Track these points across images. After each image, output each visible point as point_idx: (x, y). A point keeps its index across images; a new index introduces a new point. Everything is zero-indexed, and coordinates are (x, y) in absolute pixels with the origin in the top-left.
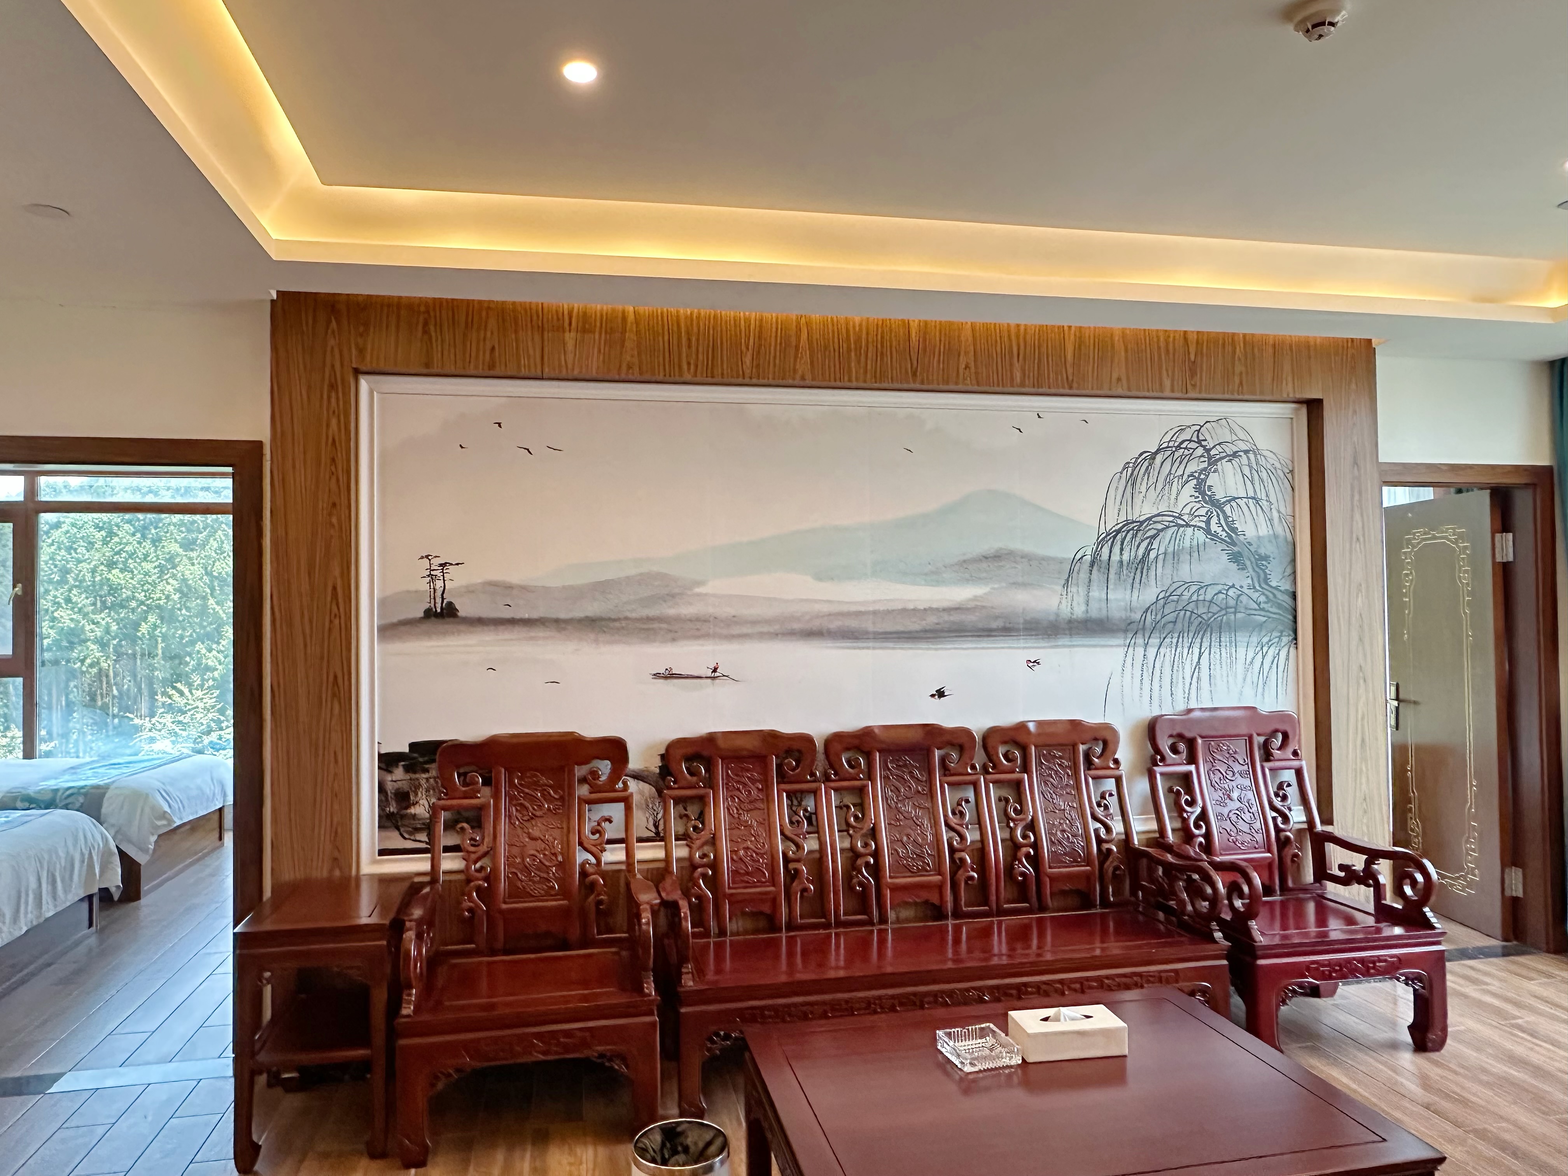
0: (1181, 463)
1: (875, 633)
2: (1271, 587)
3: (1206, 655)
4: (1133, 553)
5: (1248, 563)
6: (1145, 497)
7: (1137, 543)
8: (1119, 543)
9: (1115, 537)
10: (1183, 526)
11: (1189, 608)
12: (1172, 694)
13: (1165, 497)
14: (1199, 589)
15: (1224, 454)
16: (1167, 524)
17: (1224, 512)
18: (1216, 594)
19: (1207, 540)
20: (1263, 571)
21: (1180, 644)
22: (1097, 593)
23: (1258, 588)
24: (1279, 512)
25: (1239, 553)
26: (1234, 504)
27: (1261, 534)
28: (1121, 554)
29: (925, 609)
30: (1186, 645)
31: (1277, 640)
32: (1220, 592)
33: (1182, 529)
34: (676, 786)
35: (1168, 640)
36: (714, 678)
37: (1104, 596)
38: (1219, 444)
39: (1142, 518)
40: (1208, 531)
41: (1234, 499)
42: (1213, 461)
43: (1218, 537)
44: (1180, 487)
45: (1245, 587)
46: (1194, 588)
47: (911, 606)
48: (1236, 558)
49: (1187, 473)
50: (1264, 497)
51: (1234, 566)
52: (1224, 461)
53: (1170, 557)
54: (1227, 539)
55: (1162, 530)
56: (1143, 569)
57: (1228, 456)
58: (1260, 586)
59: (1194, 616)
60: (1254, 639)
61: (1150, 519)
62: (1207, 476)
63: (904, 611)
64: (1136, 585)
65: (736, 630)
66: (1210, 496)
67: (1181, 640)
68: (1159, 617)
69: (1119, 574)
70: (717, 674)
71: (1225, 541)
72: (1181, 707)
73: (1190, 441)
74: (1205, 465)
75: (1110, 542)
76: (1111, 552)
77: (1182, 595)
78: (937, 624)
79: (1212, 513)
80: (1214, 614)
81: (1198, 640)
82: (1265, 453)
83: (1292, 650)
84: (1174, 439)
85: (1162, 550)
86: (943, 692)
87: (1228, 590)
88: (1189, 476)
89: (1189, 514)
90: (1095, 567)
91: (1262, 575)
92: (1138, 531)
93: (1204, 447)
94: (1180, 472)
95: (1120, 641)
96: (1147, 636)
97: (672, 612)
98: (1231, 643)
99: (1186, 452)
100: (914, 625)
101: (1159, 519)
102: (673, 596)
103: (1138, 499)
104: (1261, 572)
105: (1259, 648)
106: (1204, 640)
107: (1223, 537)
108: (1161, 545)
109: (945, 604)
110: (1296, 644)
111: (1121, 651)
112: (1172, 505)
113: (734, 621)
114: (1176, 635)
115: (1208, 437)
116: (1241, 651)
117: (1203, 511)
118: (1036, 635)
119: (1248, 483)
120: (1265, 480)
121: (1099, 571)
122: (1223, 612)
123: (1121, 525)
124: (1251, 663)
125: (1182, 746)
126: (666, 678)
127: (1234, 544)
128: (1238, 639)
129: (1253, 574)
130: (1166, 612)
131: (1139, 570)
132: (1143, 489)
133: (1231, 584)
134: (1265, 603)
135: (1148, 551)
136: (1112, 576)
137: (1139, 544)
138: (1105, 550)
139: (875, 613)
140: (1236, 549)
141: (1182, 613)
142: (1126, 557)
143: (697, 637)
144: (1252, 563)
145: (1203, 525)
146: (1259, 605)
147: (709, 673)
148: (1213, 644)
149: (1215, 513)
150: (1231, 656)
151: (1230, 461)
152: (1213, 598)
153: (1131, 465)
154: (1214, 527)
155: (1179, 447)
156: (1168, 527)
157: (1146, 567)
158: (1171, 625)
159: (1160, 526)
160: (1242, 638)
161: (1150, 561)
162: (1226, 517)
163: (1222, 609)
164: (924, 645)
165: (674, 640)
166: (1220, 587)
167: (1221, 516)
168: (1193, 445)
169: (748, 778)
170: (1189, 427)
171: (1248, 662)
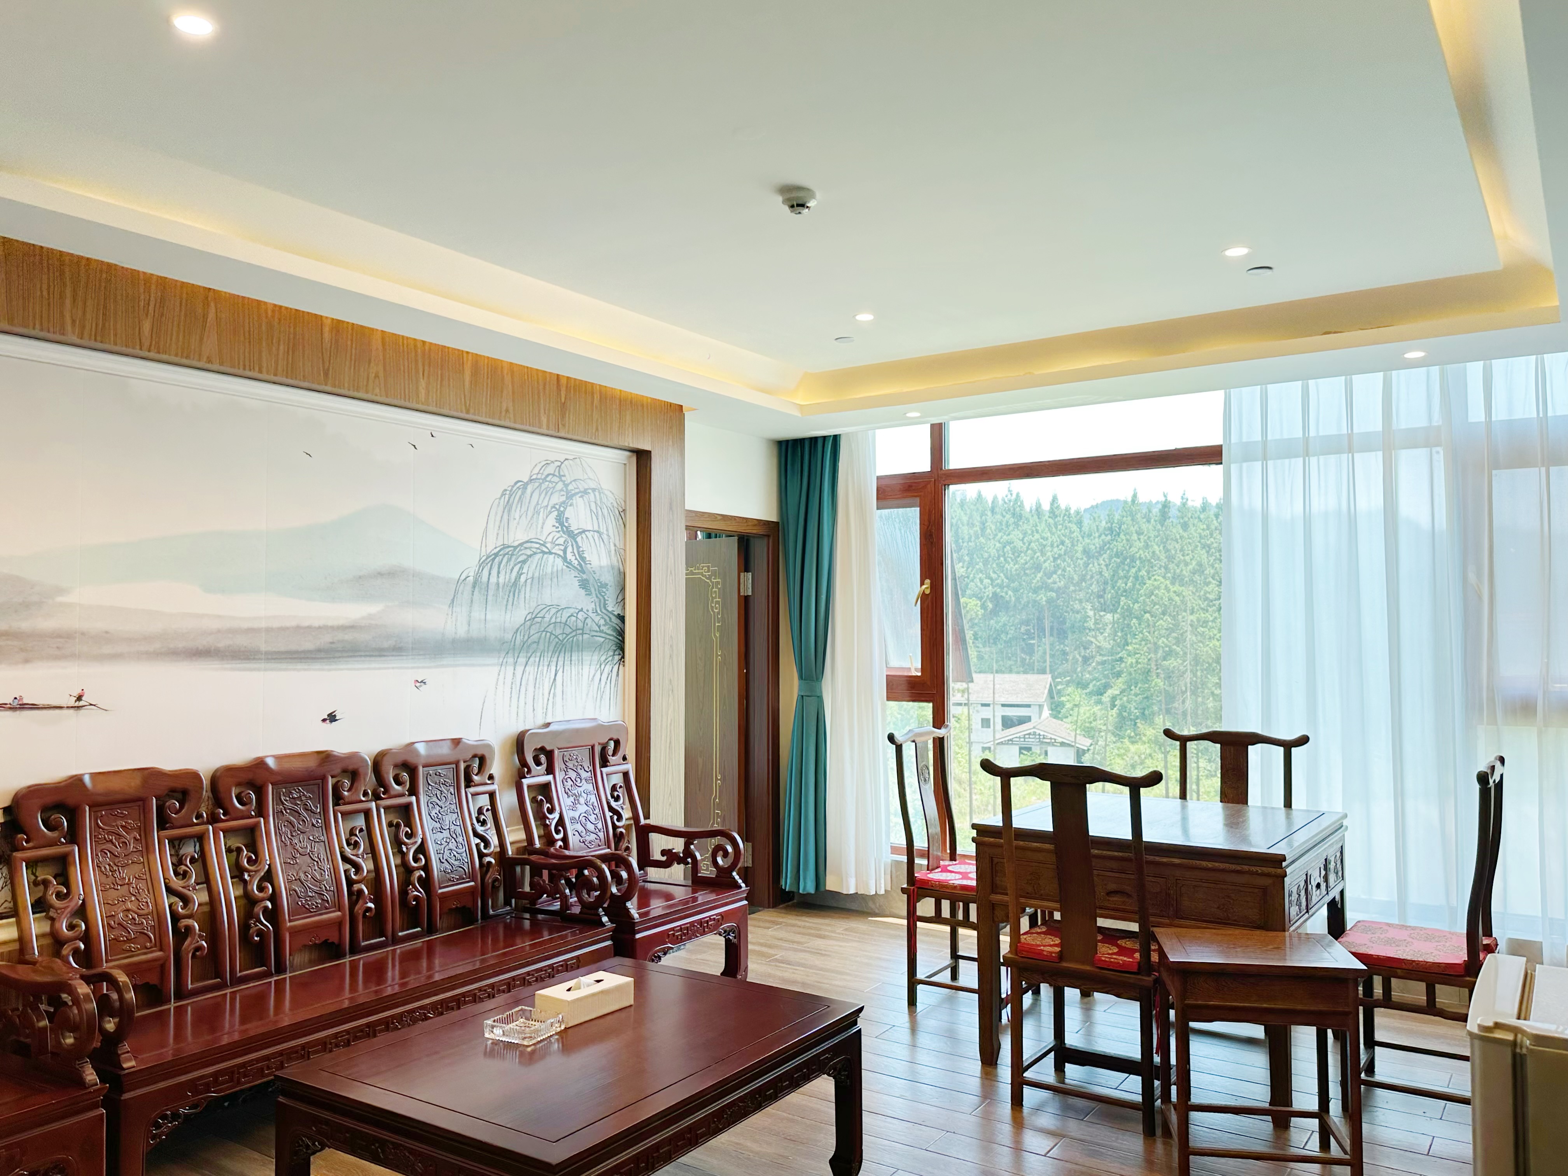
0: (546, 494)
1: (266, 653)
2: (608, 611)
3: (560, 674)
4: (507, 577)
5: (593, 590)
6: (518, 523)
7: (511, 567)
8: (497, 566)
9: (494, 560)
10: (546, 553)
11: (549, 630)
12: (534, 710)
13: (534, 525)
14: (557, 612)
15: (577, 491)
16: (534, 550)
17: (576, 542)
18: (569, 617)
19: (564, 567)
20: (603, 596)
21: (541, 663)
22: (477, 614)
23: (599, 612)
24: (615, 545)
25: (586, 580)
26: (584, 536)
27: (602, 564)
28: (498, 577)
29: (320, 628)
30: (546, 663)
31: (611, 658)
32: (572, 615)
33: (546, 556)
34: (31, 845)
35: (532, 659)
36: (78, 707)
37: (483, 617)
38: (575, 480)
39: (516, 544)
40: (565, 559)
41: (584, 531)
42: (570, 497)
43: (572, 565)
44: (545, 517)
45: (591, 611)
46: (553, 611)
47: (306, 624)
48: (584, 585)
49: (551, 504)
50: (605, 532)
51: (583, 592)
52: (577, 496)
53: (536, 581)
54: (578, 567)
55: (530, 556)
56: (515, 591)
57: (580, 492)
58: (601, 611)
59: (553, 637)
60: (595, 658)
61: (521, 544)
62: (565, 509)
63: (298, 628)
64: (510, 606)
65: (107, 650)
66: (567, 527)
67: (542, 659)
68: (526, 637)
69: (496, 596)
70: (81, 703)
71: (577, 568)
72: (541, 721)
73: (554, 475)
74: (564, 498)
75: (489, 565)
76: (490, 574)
77: (543, 617)
78: (332, 643)
79: (568, 542)
80: (567, 635)
81: (555, 659)
82: (606, 492)
83: (621, 666)
84: (541, 472)
85: (530, 575)
86: (335, 716)
87: (577, 614)
88: (552, 507)
89: (552, 543)
90: (477, 589)
91: (602, 601)
92: (512, 555)
93: (564, 482)
94: (545, 503)
95: (495, 661)
96: (516, 655)
97: (25, 625)
98: (579, 660)
99: (551, 485)
100: (308, 645)
101: (528, 545)
102: (27, 605)
103: (513, 524)
104: (601, 598)
105: (598, 666)
106: (560, 659)
107: (576, 565)
108: (530, 569)
109: (341, 622)
110: (624, 662)
111: (497, 668)
112: (539, 534)
113: (106, 637)
114: (538, 654)
115: (567, 474)
116: (586, 668)
117: (561, 541)
118: (424, 655)
119: (594, 518)
120: (606, 517)
121: (480, 592)
122: (574, 634)
123: (498, 549)
124: (593, 679)
125: (543, 758)
126: (13, 709)
127: (584, 573)
128: (584, 658)
129: (597, 600)
130: (531, 634)
131: (512, 593)
132: (517, 517)
133: (580, 608)
134: (604, 625)
135: (519, 575)
136: (490, 598)
137: (513, 568)
138: (486, 572)
139: (268, 630)
140: (584, 576)
141: (544, 633)
142: (501, 580)
143: (57, 658)
144: (595, 590)
145: (561, 553)
146: (599, 627)
147: (72, 702)
148: (566, 662)
149: (570, 543)
150: (578, 673)
151: (582, 497)
152: (567, 621)
153: (508, 492)
154: (569, 556)
155: (545, 480)
156: (535, 553)
157: (517, 591)
158: (535, 645)
159: (529, 552)
160: (587, 656)
161: (521, 584)
162: (578, 547)
163: (574, 631)
164: (317, 666)
165: (26, 661)
166: (572, 611)
167: (575, 546)
168: (556, 479)
169: (122, 826)
170: (552, 462)
171: (590, 679)
